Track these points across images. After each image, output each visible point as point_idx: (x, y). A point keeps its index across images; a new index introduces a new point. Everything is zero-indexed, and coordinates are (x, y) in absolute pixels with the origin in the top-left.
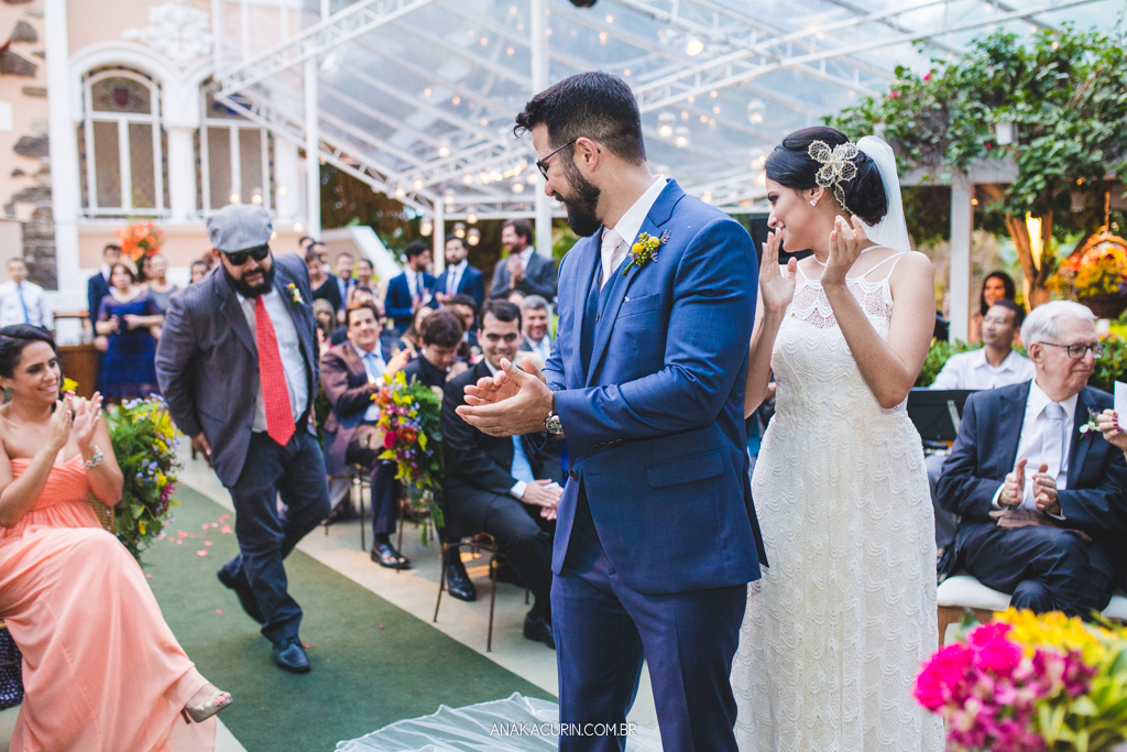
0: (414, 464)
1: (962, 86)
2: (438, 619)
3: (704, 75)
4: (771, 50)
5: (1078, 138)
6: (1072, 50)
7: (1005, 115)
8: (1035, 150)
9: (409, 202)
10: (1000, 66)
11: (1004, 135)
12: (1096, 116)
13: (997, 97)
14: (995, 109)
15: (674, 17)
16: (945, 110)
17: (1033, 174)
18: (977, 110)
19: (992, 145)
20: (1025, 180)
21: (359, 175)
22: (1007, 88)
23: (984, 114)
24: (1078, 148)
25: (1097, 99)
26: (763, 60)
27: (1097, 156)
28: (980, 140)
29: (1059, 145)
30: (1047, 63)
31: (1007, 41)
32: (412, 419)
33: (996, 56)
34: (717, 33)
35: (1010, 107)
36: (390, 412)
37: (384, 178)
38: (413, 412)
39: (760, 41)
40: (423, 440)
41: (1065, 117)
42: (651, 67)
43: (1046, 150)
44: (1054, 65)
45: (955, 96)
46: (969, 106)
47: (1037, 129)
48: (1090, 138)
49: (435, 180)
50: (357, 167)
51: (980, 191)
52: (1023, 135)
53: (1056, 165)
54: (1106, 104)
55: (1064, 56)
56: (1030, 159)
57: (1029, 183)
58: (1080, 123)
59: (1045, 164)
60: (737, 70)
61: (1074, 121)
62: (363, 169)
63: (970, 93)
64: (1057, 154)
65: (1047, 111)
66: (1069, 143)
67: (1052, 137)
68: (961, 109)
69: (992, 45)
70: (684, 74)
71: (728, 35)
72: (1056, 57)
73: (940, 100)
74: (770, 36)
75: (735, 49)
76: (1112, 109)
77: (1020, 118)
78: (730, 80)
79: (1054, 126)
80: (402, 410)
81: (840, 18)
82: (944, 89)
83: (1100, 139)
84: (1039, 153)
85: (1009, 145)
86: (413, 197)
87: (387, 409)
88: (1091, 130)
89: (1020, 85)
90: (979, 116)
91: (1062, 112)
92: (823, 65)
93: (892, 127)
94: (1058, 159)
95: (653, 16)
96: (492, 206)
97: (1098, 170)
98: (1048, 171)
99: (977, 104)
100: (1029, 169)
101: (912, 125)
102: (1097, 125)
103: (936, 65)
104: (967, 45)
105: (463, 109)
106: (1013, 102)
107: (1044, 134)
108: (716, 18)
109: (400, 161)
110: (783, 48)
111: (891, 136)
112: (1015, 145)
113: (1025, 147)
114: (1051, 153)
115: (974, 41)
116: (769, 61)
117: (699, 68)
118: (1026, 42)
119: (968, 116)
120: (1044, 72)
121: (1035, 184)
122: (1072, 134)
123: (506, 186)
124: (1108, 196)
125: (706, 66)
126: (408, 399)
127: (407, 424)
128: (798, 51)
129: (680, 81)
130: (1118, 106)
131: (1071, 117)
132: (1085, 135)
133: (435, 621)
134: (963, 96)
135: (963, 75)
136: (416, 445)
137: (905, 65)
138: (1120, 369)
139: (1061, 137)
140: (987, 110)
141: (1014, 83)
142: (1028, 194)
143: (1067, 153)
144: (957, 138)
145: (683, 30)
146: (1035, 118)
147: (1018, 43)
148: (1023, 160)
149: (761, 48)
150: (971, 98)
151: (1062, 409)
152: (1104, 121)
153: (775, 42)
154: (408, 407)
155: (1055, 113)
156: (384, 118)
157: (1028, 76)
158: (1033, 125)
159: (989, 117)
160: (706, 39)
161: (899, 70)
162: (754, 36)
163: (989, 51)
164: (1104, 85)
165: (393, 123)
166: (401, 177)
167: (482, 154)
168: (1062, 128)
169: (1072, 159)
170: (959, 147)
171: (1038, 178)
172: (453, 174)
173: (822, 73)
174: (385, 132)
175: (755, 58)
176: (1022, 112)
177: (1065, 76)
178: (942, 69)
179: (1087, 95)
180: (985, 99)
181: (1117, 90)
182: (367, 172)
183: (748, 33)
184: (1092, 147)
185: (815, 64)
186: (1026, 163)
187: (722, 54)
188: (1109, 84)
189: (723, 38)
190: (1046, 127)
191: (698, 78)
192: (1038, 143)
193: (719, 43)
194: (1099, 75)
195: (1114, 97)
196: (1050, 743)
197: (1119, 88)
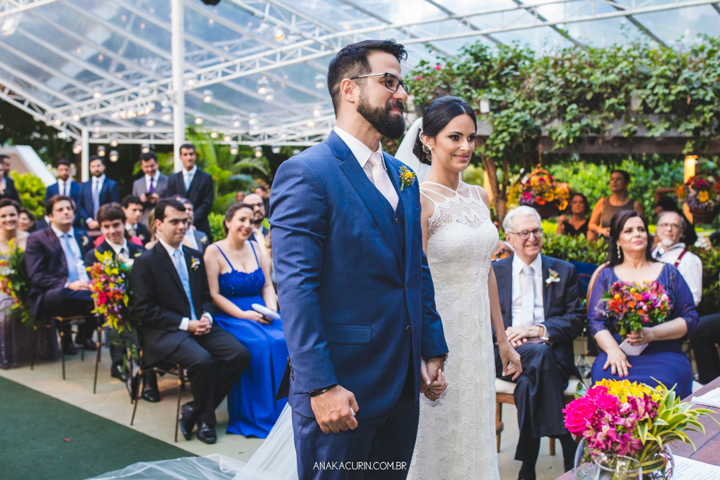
0: (120, 316)
1: (459, 75)
2: (135, 422)
3: (283, 55)
4: (328, 41)
5: (527, 111)
6: (519, 57)
7: (485, 95)
8: (502, 117)
9: (63, 129)
10: (478, 64)
11: (485, 107)
12: (536, 98)
13: (479, 84)
14: (478, 91)
15: (266, 14)
16: (449, 89)
17: (502, 132)
18: (468, 90)
20: (497, 136)
21: (24, 108)
22: (483, 78)
23: (472, 94)
24: (528, 117)
25: (537, 88)
26: (323, 48)
27: (538, 122)
29: (518, 115)
30: (507, 65)
31: (482, 50)
32: (119, 285)
33: (477, 58)
34: (293, 27)
35: (487, 90)
36: (103, 280)
37: (43, 111)
38: (120, 280)
39: (321, 34)
40: (126, 300)
41: (518, 98)
42: (245, 46)
43: (509, 117)
44: (512, 67)
45: (453, 81)
46: (463, 88)
47: (502, 104)
48: (533, 112)
49: (84, 114)
50: (22, 102)
52: (494, 107)
53: (515, 127)
54: (541, 93)
55: (515, 61)
56: (500, 123)
57: (500, 137)
58: (528, 102)
59: (508, 126)
60: (305, 53)
61: (524, 101)
62: (26, 103)
63: (463, 80)
64: (516, 121)
65: (508, 94)
66: (523, 113)
67: (512, 110)
68: (458, 89)
69: (474, 50)
70: (269, 53)
71: (304, 30)
72: (510, 62)
73: (445, 83)
74: (328, 33)
75: (304, 39)
76: (544, 95)
77: (494, 97)
78: (300, 59)
79: (512, 103)
80: (112, 279)
81: (371, 24)
82: (448, 76)
83: (539, 112)
84: (505, 119)
85: (487, 113)
86: (65, 125)
87: (101, 278)
88: (534, 107)
89: (491, 77)
90: (469, 94)
91: (517, 95)
93: (418, 98)
94: (516, 124)
95: (252, 14)
96: (126, 135)
97: (537, 130)
98: (511, 130)
99: (467, 87)
100: (500, 128)
101: (430, 97)
102: (538, 104)
103: (439, 61)
104: (459, 50)
105: (105, 64)
106: (489, 87)
107: (506, 108)
108: (294, 18)
109: (55, 99)
111: (418, 104)
112: (491, 113)
113: (497, 115)
114: (513, 120)
115: (463, 48)
116: (327, 48)
117: (278, 50)
118: (494, 53)
119: (463, 93)
120: (507, 70)
121: (504, 138)
122: (524, 109)
123: (139, 121)
124: (541, 146)
125: (284, 49)
126: (116, 271)
127: (117, 288)
129: (266, 57)
130: (549, 94)
131: (522, 98)
132: (531, 109)
133: (132, 424)
134: (459, 81)
135: (458, 68)
136: (121, 302)
137: (426, 60)
138: (552, 249)
139: (517, 110)
140: (474, 91)
141: (486, 74)
142: (500, 144)
143: (522, 120)
145: (273, 24)
146: (501, 98)
147: (488, 51)
148: (496, 123)
149: (321, 39)
150: (463, 83)
152: (541, 102)
153: (330, 36)
154: (116, 276)
155: (512, 95)
156: (46, 68)
157: (494, 72)
158: (500, 102)
159: (475, 96)
160: (287, 31)
161: (423, 63)
162: (317, 31)
163: (472, 54)
164: (540, 81)
165: (52, 71)
166: (58, 111)
167: (122, 99)
168: (519, 105)
169: (525, 124)
171: (505, 134)
172: (99, 111)
174: (45, 77)
175: (317, 46)
176: (494, 93)
177: (518, 73)
178: (443, 66)
179: (531, 86)
180: (470, 84)
181: (549, 85)
182: (30, 106)
183: (314, 28)
184: (535, 117)
186: (498, 125)
187: (298, 41)
188: (544, 81)
189: (298, 31)
190: (508, 103)
191: (278, 56)
192: (504, 113)
193: (295, 34)
194: (538, 74)
195: (547, 88)
196: (644, 443)
197: (550, 83)
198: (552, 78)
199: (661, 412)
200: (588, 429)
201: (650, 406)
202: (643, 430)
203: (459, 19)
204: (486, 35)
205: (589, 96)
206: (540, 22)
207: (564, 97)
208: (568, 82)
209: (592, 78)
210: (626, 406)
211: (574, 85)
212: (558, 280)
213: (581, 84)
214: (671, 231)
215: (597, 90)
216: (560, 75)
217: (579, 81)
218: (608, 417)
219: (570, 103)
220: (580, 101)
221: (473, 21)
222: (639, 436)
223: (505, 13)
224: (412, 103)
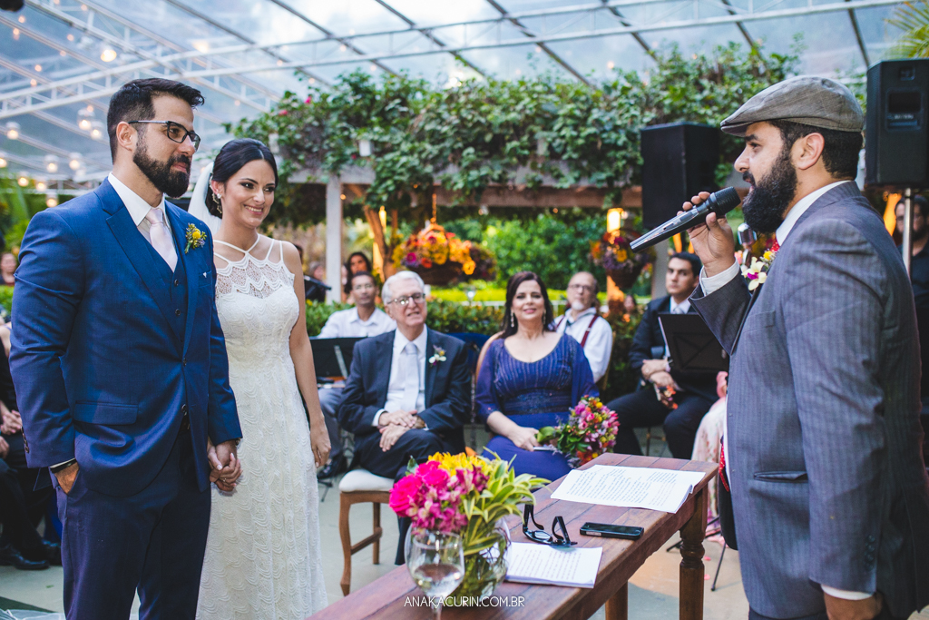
1: (335, 110)
4: (173, 62)
5: (416, 155)
6: (407, 90)
7: (365, 135)
8: (387, 162)
10: (359, 97)
11: (365, 149)
12: (427, 140)
13: (359, 121)
14: (358, 129)
15: (90, 26)
16: (322, 127)
17: (385, 180)
18: (344, 129)
19: (356, 155)
20: (380, 183)
22: (364, 113)
23: (350, 133)
24: (416, 162)
25: (428, 128)
26: (168, 71)
27: (429, 169)
28: (348, 152)
29: (404, 159)
30: (393, 99)
31: (364, 79)
33: (356, 88)
34: (127, 44)
35: (369, 129)
39: (164, 54)
41: (406, 139)
42: (63, 66)
43: (394, 162)
44: (398, 101)
45: (328, 117)
46: (339, 125)
47: (387, 146)
48: (423, 156)
51: (346, 189)
52: (378, 150)
53: (401, 174)
54: (433, 132)
55: (403, 94)
56: (384, 168)
57: (384, 186)
58: (416, 144)
59: (394, 173)
61: (412, 142)
63: (340, 115)
64: (403, 166)
65: (394, 134)
66: (410, 158)
67: (398, 153)
68: (333, 127)
69: (354, 80)
70: (96, 76)
71: (142, 48)
72: (397, 95)
73: (318, 119)
74: (173, 52)
75: (142, 59)
76: (436, 136)
77: (376, 138)
79: (399, 145)
81: (231, 44)
82: (321, 111)
83: (431, 156)
84: (389, 164)
85: (368, 157)
88: (424, 150)
89: (374, 113)
90: (346, 133)
91: (404, 135)
92: (217, 80)
93: (283, 137)
94: (403, 170)
95: (70, 24)
97: (429, 178)
98: (397, 178)
99: (345, 124)
100: (383, 175)
101: (298, 136)
102: (428, 147)
103: (313, 92)
104: (336, 79)
106: (372, 125)
107: (392, 150)
108: (127, 32)
110: (184, 62)
111: (283, 144)
112: (373, 157)
113: (380, 159)
114: (398, 165)
115: (340, 76)
116: (173, 72)
117: (109, 72)
118: (377, 83)
119: (338, 132)
120: (391, 105)
121: (387, 187)
122: (411, 152)
124: (434, 196)
125: (116, 71)
128: (196, 67)
129: (91, 81)
130: (441, 135)
131: (410, 140)
132: (420, 153)
134: (334, 118)
135: (334, 101)
137: (292, 90)
139: (403, 154)
140: (352, 130)
141: (369, 109)
142: (383, 194)
143: (409, 166)
144: (331, 149)
145: (99, 39)
146: (386, 138)
147: (371, 82)
148: (379, 169)
149: (165, 60)
150: (340, 120)
151: (416, 347)
152: (433, 144)
153: (177, 57)
155: (399, 136)
157: (378, 107)
158: (384, 143)
159: (354, 135)
160: (118, 49)
161: (288, 94)
162: (159, 50)
163: (351, 84)
164: (432, 119)
168: (405, 147)
169: (413, 170)
170: (333, 156)
171: (389, 182)
173: (216, 85)
175: (160, 69)
176: (377, 133)
177: (405, 109)
178: (316, 98)
179: (421, 124)
180: (349, 121)
181: (440, 124)
183: (155, 46)
184: (425, 162)
185: (211, 79)
186: (382, 171)
187: (133, 62)
188: (435, 119)
189: (133, 49)
190: (393, 145)
191: (108, 81)
192: (389, 157)
193: (130, 53)
194: (428, 111)
195: (439, 128)
196: (469, 518)
197: (442, 122)
198: (445, 115)
199: (490, 484)
200: (411, 507)
201: (478, 478)
202: (469, 505)
203: (340, 40)
204: (374, 61)
205: (488, 138)
206: (437, 48)
207: (459, 139)
208: (463, 120)
209: (490, 117)
210: (454, 479)
211: (470, 125)
212: (444, 358)
213: (478, 123)
214: (582, 294)
215: (497, 131)
216: (454, 112)
217: (475, 120)
218: (433, 491)
219: (466, 146)
220: (477, 143)
221: (356, 43)
222: (464, 511)
223: (395, 36)
224: (276, 143)
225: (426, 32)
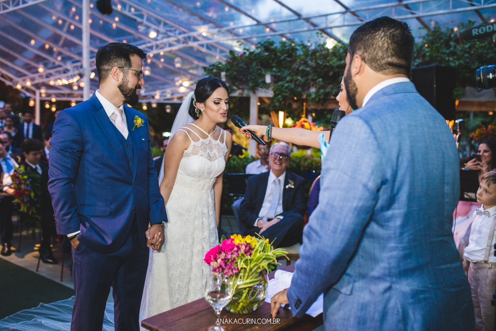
0: (28, 205)
1: (255, 60)
2: (39, 269)
3: (157, 46)
4: (185, 38)
5: (293, 83)
6: (292, 50)
7: (269, 72)
9: (23, 91)
10: (268, 53)
11: (268, 80)
12: (300, 75)
13: (267, 66)
14: (265, 69)
15: (145, 21)
16: (248, 68)
17: (278, 95)
18: (260, 69)
19: (264, 82)
20: (275, 97)
22: (271, 62)
23: (262, 71)
24: (293, 86)
25: (300, 68)
26: (181, 42)
27: (300, 89)
28: (260, 81)
29: (287, 85)
30: (284, 54)
31: (271, 44)
32: (27, 185)
33: (267, 49)
34: (162, 29)
35: (270, 69)
36: (17, 182)
37: (11, 80)
38: (28, 182)
39: (180, 34)
40: (32, 195)
41: (289, 75)
43: (282, 86)
45: (252, 63)
46: (256, 68)
47: (280, 78)
48: (297, 83)
49: (36, 82)
51: (261, 100)
52: (275, 80)
53: (286, 92)
54: (303, 71)
55: (290, 52)
56: (278, 89)
57: (277, 98)
58: (294, 77)
59: (282, 92)
60: (170, 45)
61: (292, 76)
63: (257, 63)
64: (286, 88)
65: (284, 72)
66: (290, 84)
67: (285, 82)
68: (254, 68)
69: (266, 44)
70: (149, 45)
71: (167, 31)
72: (287, 52)
73: (246, 65)
74: (184, 33)
75: (169, 36)
76: (304, 73)
77: (274, 74)
78: (168, 49)
79: (286, 77)
80: (23, 182)
82: (248, 61)
83: (301, 83)
84: (280, 87)
85: (270, 84)
86: (25, 89)
87: (16, 181)
88: (298, 80)
89: (276, 61)
90: (259, 72)
91: (289, 72)
92: (205, 46)
93: (228, 74)
94: (286, 90)
95: (135, 20)
96: (63, 95)
97: (301, 95)
98: (284, 94)
99: (259, 67)
100: (277, 93)
101: (235, 73)
102: (299, 78)
103: (245, 51)
105: (50, 51)
106: (272, 67)
107: (282, 80)
108: (162, 24)
109: (18, 72)
110: (189, 38)
111: (228, 77)
112: (272, 83)
113: (276, 84)
114: (284, 88)
115: (260, 43)
116: (183, 43)
117: (154, 43)
118: (278, 46)
119: (256, 71)
120: (283, 57)
121: (279, 99)
122: (291, 81)
123: (70, 86)
124: (305, 104)
125: (158, 42)
126: (26, 177)
127: (26, 188)
128: (195, 40)
130: (306, 72)
131: (291, 75)
133: (37, 270)
134: (254, 64)
135: (255, 55)
136: (29, 196)
139: (287, 82)
140: (263, 70)
141: (273, 60)
143: (290, 88)
144: (252, 79)
145: (149, 27)
146: (279, 74)
147: (275, 45)
148: (276, 89)
149: (180, 37)
150: (257, 65)
152: (302, 77)
153: (186, 35)
154: (25, 180)
155: (287, 72)
156: (11, 53)
157: (278, 58)
158: (279, 76)
159: (263, 73)
160: (158, 32)
161: (231, 52)
162: (177, 32)
163: (265, 47)
164: (303, 64)
165: (16, 55)
166: (20, 80)
167: (59, 72)
168: (288, 78)
169: (291, 90)
170: (252, 83)
171: (280, 96)
172: (45, 80)
173: (204, 50)
174: (12, 59)
175: (178, 41)
176: (274, 71)
177: (290, 59)
178: (248, 53)
179: (297, 67)
180: (261, 65)
183: (175, 30)
184: (299, 86)
185: (202, 46)
187: (165, 38)
189: (165, 32)
190: (283, 78)
191: (154, 47)
192: (280, 83)
193: (163, 33)
194: (301, 60)
195: (305, 69)
196: (240, 269)
197: (307, 65)
198: (309, 62)
201: (248, 248)
202: (241, 262)
204: (282, 35)
205: (331, 74)
206: (312, 28)
207: (316, 74)
208: (318, 64)
209: (331, 62)
211: (322, 67)
212: (293, 187)
213: (326, 66)
215: (336, 70)
216: (314, 61)
217: (324, 64)
218: (223, 254)
219: (318, 78)
220: (325, 77)
221: (274, 26)
222: (237, 265)
224: (224, 76)
225: (307, 20)
